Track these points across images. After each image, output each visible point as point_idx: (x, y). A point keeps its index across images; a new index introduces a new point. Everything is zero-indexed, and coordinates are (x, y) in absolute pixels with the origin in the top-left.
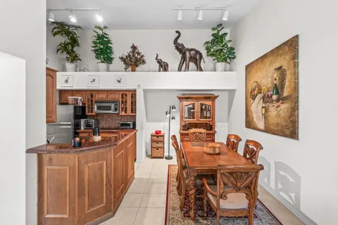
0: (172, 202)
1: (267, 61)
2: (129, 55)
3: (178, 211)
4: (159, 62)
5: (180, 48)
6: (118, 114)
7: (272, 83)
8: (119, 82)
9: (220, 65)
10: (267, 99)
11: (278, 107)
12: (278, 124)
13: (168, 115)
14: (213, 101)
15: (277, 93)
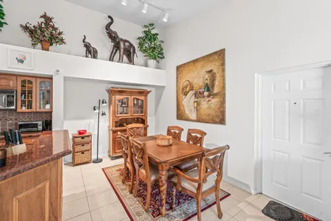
0: (131, 208)
1: (199, 65)
2: (40, 28)
3: (145, 215)
4: (87, 46)
5: (113, 36)
6: (15, 110)
7: (204, 82)
8: (22, 61)
9: (152, 62)
10: (198, 95)
11: (209, 101)
12: (209, 114)
13: (97, 111)
14: (146, 96)
15: (208, 90)
